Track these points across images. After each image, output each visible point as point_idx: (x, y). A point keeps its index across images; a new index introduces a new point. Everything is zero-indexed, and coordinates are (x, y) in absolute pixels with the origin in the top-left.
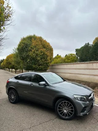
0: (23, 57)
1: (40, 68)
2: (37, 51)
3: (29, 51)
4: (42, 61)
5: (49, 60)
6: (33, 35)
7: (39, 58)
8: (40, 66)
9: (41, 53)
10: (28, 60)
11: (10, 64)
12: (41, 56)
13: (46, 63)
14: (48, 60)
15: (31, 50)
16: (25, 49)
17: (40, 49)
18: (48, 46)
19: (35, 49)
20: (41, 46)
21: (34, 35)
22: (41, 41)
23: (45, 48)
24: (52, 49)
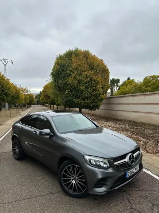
0: (59, 87)
1: (85, 103)
2: (79, 75)
3: (68, 76)
4: (88, 91)
5: (100, 89)
6: (74, 49)
7: (82, 88)
8: (86, 101)
9: (87, 78)
10: (67, 91)
11: (48, 97)
12: (86, 83)
13: (96, 95)
14: (98, 90)
15: (70, 75)
16: (61, 73)
17: (84, 72)
18: (98, 66)
19: (76, 72)
20: (86, 67)
21: (77, 50)
22: (87, 58)
23: (92, 69)
24: (108, 69)
